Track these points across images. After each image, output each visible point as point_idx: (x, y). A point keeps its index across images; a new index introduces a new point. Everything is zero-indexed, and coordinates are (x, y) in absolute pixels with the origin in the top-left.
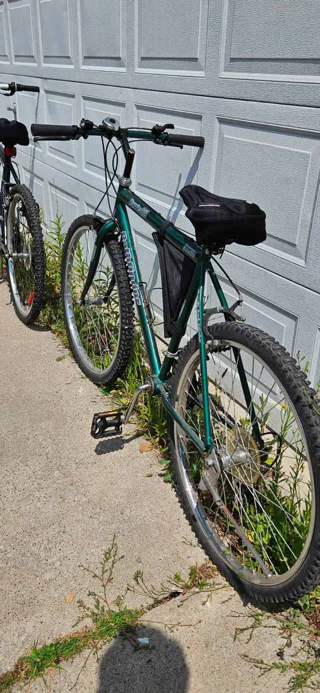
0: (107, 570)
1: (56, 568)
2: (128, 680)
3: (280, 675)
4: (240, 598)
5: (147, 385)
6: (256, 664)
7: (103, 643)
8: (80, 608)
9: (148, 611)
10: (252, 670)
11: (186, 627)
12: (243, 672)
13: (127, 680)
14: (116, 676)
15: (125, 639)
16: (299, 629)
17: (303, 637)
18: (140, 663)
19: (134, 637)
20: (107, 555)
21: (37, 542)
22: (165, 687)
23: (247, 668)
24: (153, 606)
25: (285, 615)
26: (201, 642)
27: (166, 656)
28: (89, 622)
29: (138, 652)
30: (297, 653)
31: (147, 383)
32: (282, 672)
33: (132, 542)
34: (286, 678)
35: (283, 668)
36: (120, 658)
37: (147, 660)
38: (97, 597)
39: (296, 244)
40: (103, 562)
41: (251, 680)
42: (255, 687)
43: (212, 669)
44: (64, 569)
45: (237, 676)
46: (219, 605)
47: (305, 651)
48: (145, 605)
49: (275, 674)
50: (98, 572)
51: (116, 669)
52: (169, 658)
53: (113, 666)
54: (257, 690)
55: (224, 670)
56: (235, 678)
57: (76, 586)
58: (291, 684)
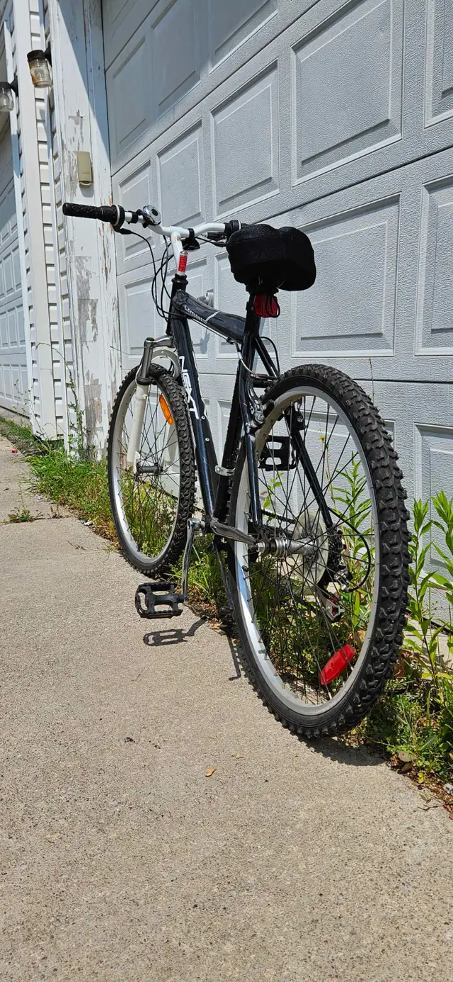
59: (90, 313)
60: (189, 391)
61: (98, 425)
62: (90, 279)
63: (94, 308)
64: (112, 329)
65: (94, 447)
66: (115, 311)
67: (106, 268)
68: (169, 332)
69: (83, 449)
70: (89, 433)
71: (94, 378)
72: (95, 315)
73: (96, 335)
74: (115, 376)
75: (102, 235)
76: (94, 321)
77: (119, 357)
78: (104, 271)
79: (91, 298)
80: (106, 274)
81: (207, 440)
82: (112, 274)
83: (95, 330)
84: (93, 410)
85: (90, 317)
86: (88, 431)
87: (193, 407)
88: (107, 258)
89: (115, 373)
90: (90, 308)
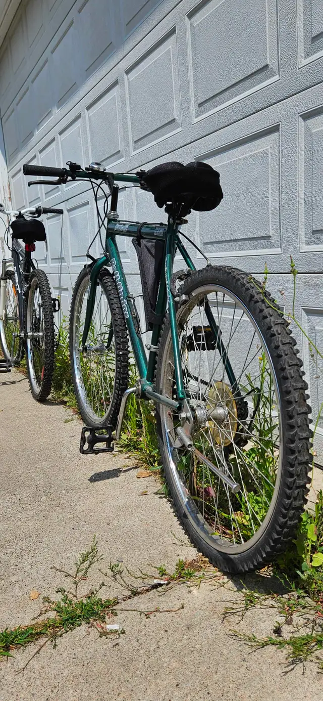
0: (83, 570)
1: (25, 571)
2: (88, 664)
3: (276, 651)
4: (233, 585)
5: (135, 388)
6: (246, 642)
7: (64, 631)
8: (45, 603)
9: (122, 602)
10: (240, 648)
11: (166, 613)
12: (230, 650)
13: (86, 663)
14: (74, 660)
15: (91, 627)
16: (303, 609)
17: (307, 615)
18: (105, 647)
19: (102, 625)
20: (85, 558)
21: (9, 552)
22: (132, 668)
23: (236, 646)
24: (130, 597)
25: (287, 597)
26: (182, 626)
27: (138, 640)
28: (52, 615)
29: (104, 637)
30: (299, 630)
31: (135, 386)
32: (278, 648)
33: (115, 546)
34: (283, 654)
35: (281, 644)
36: (82, 644)
37: (114, 644)
38: (66, 593)
39: (271, 235)
40: (79, 563)
41: (239, 657)
42: (244, 663)
43: (191, 649)
44: (34, 571)
45: (222, 654)
46: (208, 592)
47: (309, 628)
48: (120, 597)
49: (270, 650)
50: (72, 572)
51: (75, 654)
52: (141, 641)
53: (72, 651)
54: (246, 667)
55: (206, 649)
56: (220, 656)
57: (45, 585)
58: (290, 660)
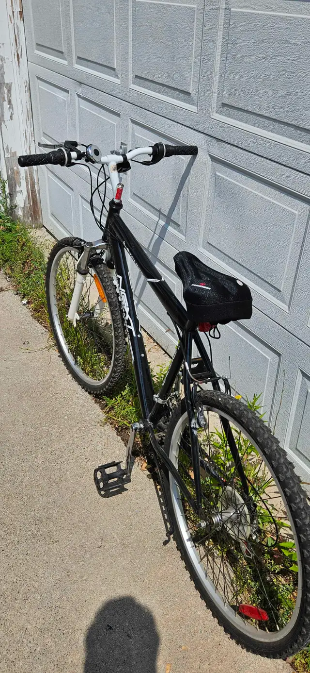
59: (6, 95)
60: (127, 310)
61: (18, 189)
62: (5, 65)
63: (9, 91)
64: (25, 110)
65: (16, 206)
66: (28, 94)
67: (18, 55)
68: (104, 239)
69: (7, 208)
70: (12, 195)
71: (12, 151)
72: (10, 97)
73: (12, 114)
74: (29, 149)
75: (13, 22)
76: (10, 102)
77: (33, 132)
78: (16, 57)
79: (6, 82)
80: (18, 60)
81: (143, 355)
82: (23, 60)
83: (11, 110)
84: (14, 177)
85: (6, 99)
86: (10, 194)
87: (130, 325)
88: (18, 45)
89: (30, 147)
90: (6, 91)
